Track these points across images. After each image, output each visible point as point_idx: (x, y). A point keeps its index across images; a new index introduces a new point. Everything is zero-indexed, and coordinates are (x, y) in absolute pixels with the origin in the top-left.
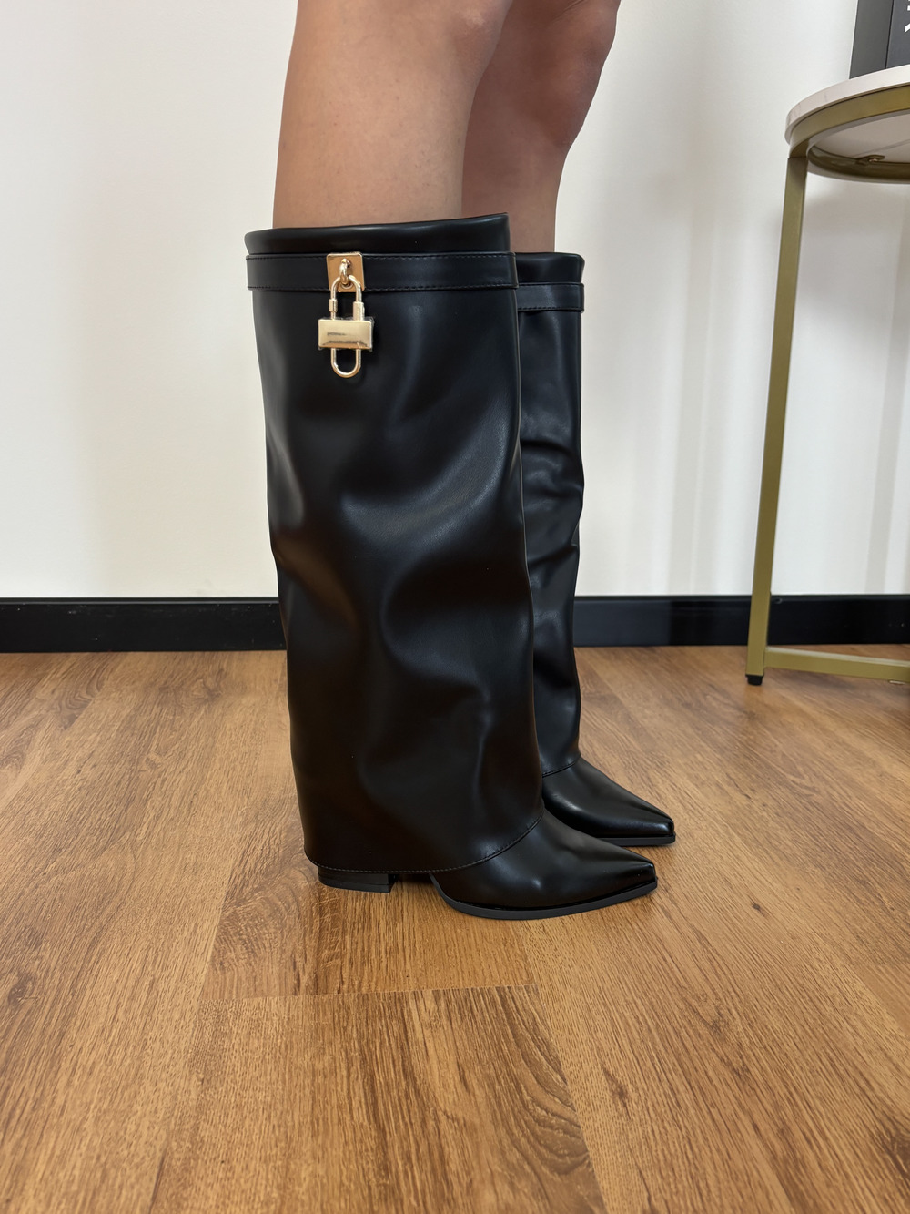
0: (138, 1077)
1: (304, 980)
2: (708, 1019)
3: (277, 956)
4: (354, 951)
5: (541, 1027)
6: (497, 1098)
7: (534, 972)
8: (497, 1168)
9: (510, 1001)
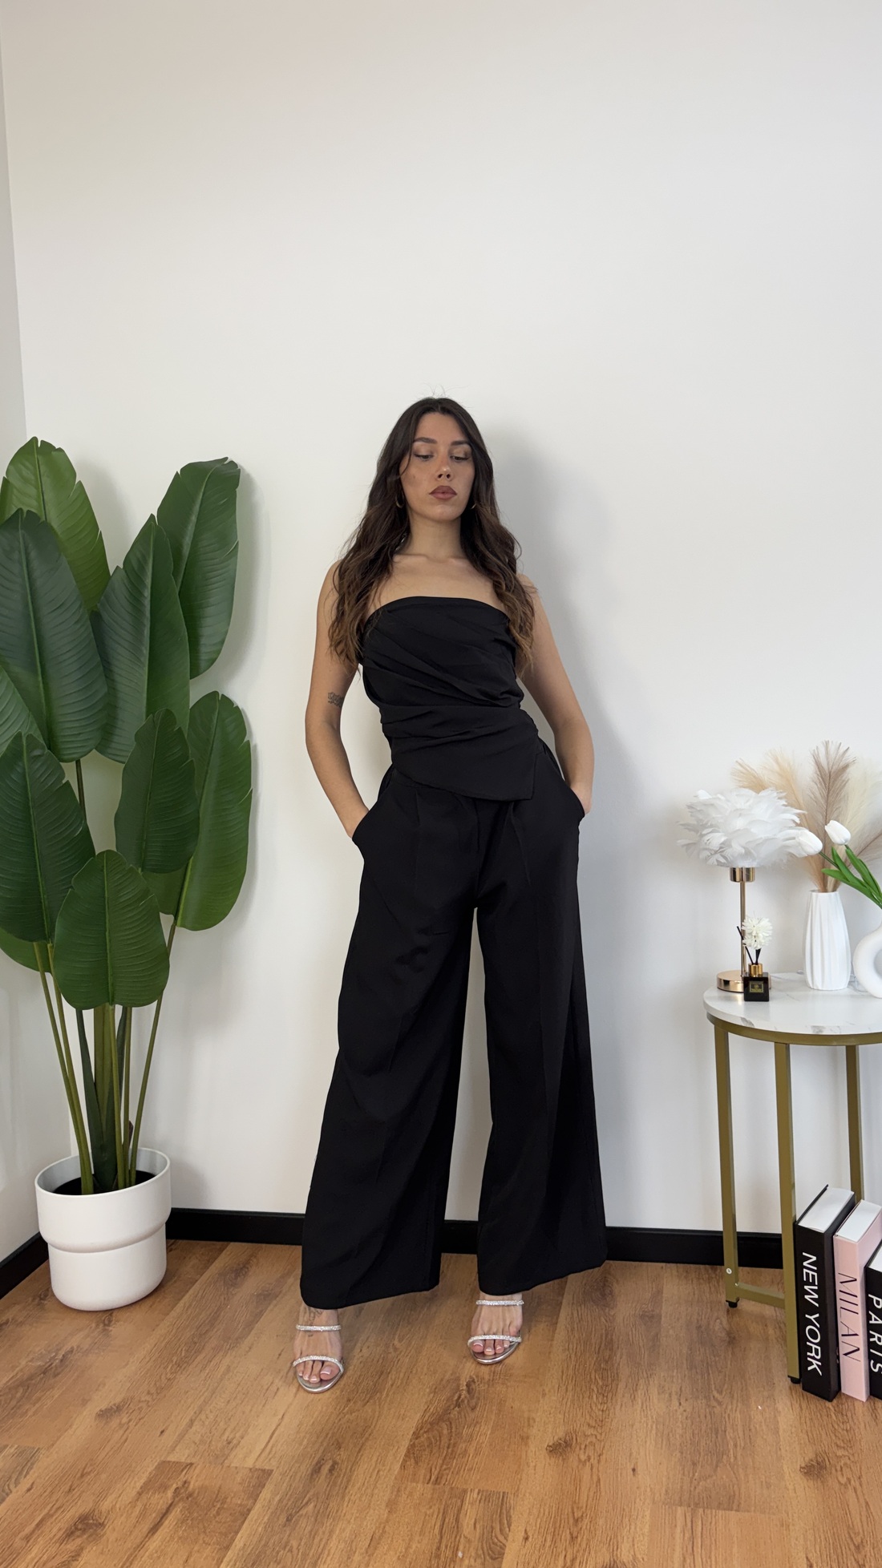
0: (369, 1507)
1: (433, 1477)
2: (576, 1515)
3: (425, 1466)
4: (455, 1468)
5: (512, 1510)
6: (483, 1534)
7: (521, 1487)
8: (473, 1554)
9: (505, 1498)
